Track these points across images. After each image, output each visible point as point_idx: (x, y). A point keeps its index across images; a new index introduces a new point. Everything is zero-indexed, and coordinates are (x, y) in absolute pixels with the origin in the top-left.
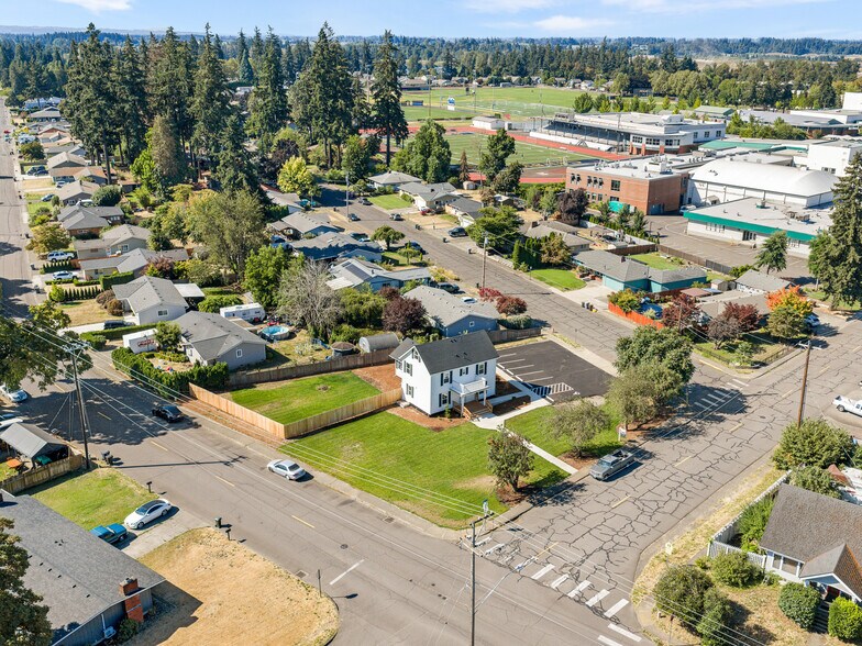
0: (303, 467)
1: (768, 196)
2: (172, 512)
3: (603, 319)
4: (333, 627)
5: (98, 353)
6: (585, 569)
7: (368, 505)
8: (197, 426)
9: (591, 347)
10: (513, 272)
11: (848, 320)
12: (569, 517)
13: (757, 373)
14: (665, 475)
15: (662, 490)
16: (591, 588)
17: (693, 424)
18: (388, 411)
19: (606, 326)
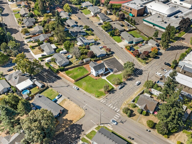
0: (78, 87)
1: (160, 13)
2: (61, 96)
3: (124, 51)
4: (84, 114)
5: (42, 62)
6: (115, 105)
7: (87, 94)
8: (61, 79)
9: (121, 59)
10: (109, 37)
11: (165, 51)
12: (114, 96)
13: (146, 65)
14: (128, 88)
15: (127, 91)
16: (115, 108)
17: (134, 77)
18: (89, 75)
19: (124, 53)
